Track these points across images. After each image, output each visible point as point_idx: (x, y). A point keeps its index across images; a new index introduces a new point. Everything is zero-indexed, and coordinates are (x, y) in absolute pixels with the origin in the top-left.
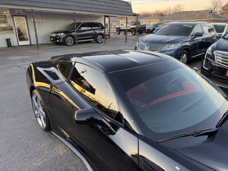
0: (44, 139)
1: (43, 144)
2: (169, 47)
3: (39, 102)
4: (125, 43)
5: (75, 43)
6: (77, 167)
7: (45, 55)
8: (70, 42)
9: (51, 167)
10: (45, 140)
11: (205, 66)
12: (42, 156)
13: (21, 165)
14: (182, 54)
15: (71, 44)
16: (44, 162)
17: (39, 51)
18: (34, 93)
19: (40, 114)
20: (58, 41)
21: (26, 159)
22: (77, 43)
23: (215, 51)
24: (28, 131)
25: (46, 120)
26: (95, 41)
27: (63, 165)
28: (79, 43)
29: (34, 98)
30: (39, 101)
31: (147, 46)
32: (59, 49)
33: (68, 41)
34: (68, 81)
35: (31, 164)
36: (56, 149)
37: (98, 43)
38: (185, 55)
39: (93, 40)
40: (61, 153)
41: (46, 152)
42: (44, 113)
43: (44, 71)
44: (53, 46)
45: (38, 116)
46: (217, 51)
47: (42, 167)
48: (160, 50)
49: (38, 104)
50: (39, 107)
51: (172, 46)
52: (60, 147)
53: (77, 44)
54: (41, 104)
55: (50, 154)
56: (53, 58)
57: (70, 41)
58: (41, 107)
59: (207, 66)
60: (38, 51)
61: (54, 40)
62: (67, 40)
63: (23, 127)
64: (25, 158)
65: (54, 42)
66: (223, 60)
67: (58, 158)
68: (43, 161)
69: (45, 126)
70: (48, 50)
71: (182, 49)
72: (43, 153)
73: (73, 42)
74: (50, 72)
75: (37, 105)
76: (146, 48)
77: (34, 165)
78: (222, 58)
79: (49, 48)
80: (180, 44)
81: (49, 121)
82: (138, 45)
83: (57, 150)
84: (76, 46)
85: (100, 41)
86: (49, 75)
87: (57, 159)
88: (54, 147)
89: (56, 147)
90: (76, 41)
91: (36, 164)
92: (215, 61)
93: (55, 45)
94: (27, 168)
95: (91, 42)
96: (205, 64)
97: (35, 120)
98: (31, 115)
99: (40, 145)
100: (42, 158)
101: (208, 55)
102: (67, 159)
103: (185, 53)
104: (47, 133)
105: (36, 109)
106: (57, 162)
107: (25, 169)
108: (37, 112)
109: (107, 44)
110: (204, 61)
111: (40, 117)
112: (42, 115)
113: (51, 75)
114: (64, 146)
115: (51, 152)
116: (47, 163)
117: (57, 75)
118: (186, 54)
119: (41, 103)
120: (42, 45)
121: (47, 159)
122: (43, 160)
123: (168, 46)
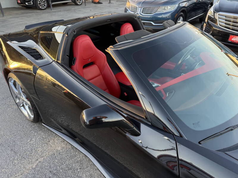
0: (33, 132)
1: (34, 139)
2: (165, 9)
3: (20, 89)
4: (109, 4)
5: (49, 6)
6: (82, 164)
7: (13, 23)
8: (43, 5)
9: (50, 167)
10: (36, 134)
11: (205, 31)
12: (36, 155)
13: (11, 170)
14: (179, 17)
15: (44, 7)
16: (40, 162)
17: (5, 18)
18: (9, 78)
19: (23, 103)
20: (27, 4)
21: (16, 161)
22: (51, 6)
23: (218, 13)
24: (11, 124)
25: (33, 111)
26: (73, 2)
27: (65, 163)
28: (54, 6)
29: (11, 83)
30: (20, 87)
31: (140, 8)
32: (30, 14)
33: (40, 4)
34: (57, 62)
35: (24, 167)
36: (51, 144)
37: (77, 5)
38: (181, 18)
39: (71, 2)
40: (59, 148)
41: (40, 149)
42: (29, 102)
43: (20, 47)
44: (23, 11)
45: (21, 105)
46: (221, 13)
47: (38, 169)
48: (155, 12)
49: (19, 91)
50: (21, 95)
51: (169, 7)
52: (57, 141)
53: (52, 8)
54: (23, 90)
55: (45, 151)
56: (27, 27)
57: (42, 3)
58: (23, 95)
59: (207, 30)
60: (3, 18)
61: (22, 3)
62: (38, 2)
63: (4, 120)
64: (14, 159)
65: (22, 6)
66: (226, 24)
67: (56, 155)
68: (38, 162)
69: (32, 116)
70: (16, 16)
71: (179, 12)
72: (36, 151)
73: (46, 5)
74: (29, 48)
75: (17, 92)
76: (138, 10)
77: (28, 168)
78: (225, 21)
79: (16, 14)
80: (177, 5)
81: (37, 111)
82: (128, 6)
83: (53, 146)
84: (51, 10)
85: (79, 3)
86: (28, 53)
87: (55, 157)
88: (49, 142)
89: (51, 141)
90: (50, 3)
91: (30, 166)
92: (217, 25)
93: (24, 9)
94: (20, 173)
95: (68, 3)
96: (205, 29)
97: (17, 110)
98: (11, 103)
99: (31, 141)
100: (36, 157)
101: (210, 18)
102: (68, 156)
103: (181, 15)
104: (36, 125)
105: (16, 97)
106: (56, 161)
107: (17, 175)
108: (19, 100)
109: (88, 6)
110: (205, 24)
111: (23, 106)
112: (26, 105)
113: (31, 52)
114: (60, 139)
115: (46, 148)
116: (44, 164)
117: (39, 53)
118: (183, 17)
119: (21, 89)
120: (7, 9)
121: (43, 158)
122: (37, 160)
123: (163, 8)
